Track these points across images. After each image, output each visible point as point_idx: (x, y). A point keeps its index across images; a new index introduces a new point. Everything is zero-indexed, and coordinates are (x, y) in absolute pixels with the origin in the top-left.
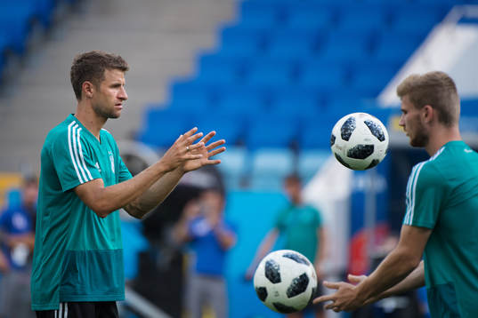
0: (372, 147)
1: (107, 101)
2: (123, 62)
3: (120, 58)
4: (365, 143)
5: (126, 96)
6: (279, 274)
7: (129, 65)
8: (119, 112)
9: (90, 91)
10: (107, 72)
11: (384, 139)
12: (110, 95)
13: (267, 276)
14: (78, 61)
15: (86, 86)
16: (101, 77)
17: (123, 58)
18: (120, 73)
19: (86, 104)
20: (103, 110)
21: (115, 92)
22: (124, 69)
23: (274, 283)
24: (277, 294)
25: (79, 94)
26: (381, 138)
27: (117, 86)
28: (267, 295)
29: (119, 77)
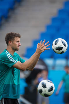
0: (62, 48)
1: (15, 46)
2: (19, 35)
3: (19, 34)
4: (60, 46)
5: (20, 44)
6: (46, 86)
7: (21, 36)
8: (19, 49)
9: (11, 43)
10: (15, 38)
11: (66, 46)
12: (16, 44)
13: (42, 86)
14: (7, 35)
15: (10, 42)
16: (14, 39)
17: (20, 34)
18: (19, 38)
19: (10, 47)
20: (14, 48)
21: (17, 43)
22: (20, 37)
23: (44, 88)
24: (45, 91)
25: (8, 44)
26: (65, 46)
27: (18, 42)
28: (42, 91)
29: (19, 39)
